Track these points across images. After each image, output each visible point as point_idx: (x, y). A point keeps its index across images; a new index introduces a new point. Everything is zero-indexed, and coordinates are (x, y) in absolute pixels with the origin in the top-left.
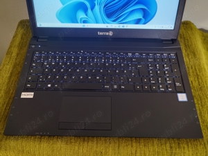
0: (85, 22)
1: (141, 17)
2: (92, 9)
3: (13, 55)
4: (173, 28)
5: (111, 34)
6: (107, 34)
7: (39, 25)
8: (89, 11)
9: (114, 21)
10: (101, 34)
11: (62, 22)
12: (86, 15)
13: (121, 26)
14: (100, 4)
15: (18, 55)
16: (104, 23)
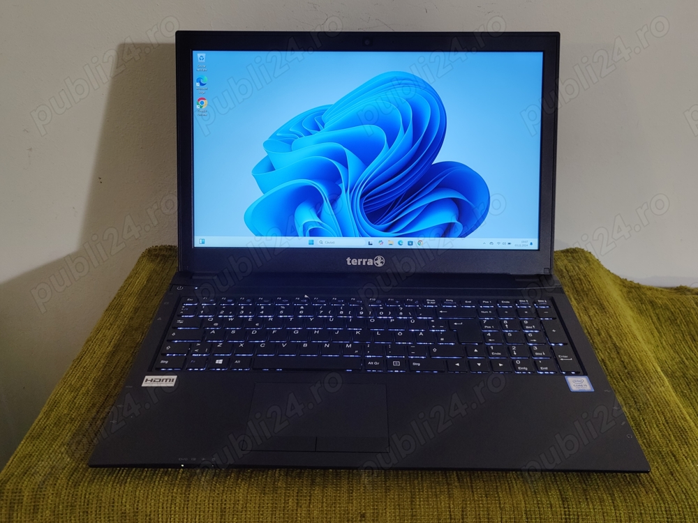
0: (314, 233)
1: (454, 220)
2: (333, 202)
3: (124, 310)
4: (535, 247)
5: (379, 262)
6: (370, 262)
7: (198, 243)
8: (327, 206)
9: (387, 230)
10: (354, 262)
11: (258, 234)
12: (319, 216)
13: (404, 243)
14: (352, 190)
15: (136, 310)
16: (362, 235)
